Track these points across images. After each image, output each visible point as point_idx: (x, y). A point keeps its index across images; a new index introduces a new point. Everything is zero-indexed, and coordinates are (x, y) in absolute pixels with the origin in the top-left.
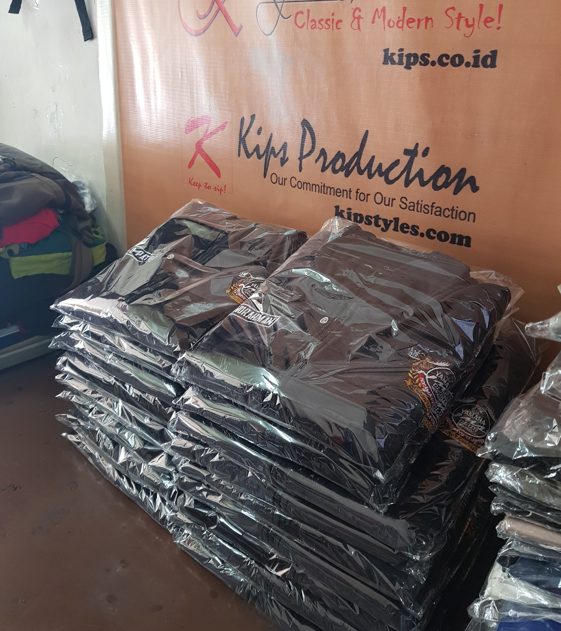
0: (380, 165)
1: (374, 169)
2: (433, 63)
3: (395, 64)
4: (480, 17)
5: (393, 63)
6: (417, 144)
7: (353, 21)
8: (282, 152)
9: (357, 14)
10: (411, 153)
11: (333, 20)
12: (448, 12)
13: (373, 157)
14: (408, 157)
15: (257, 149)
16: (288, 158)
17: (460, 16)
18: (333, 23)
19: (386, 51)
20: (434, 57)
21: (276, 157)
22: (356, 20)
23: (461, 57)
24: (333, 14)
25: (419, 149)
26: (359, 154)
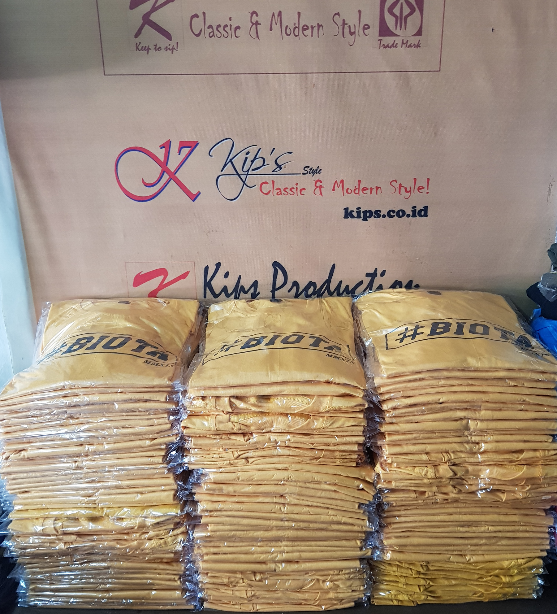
0: (347, 286)
1: (342, 290)
2: (384, 216)
3: (354, 217)
4: (415, 186)
5: (353, 217)
6: (376, 269)
7: (315, 190)
8: (253, 288)
9: (319, 184)
10: (372, 276)
11: (297, 188)
12: (392, 183)
13: (341, 282)
14: (370, 278)
15: (225, 289)
16: (259, 293)
17: (400, 186)
18: (297, 190)
19: (346, 209)
20: (384, 212)
21: (246, 292)
22: (318, 188)
23: (404, 212)
24: (297, 184)
25: (377, 272)
26: (328, 281)
